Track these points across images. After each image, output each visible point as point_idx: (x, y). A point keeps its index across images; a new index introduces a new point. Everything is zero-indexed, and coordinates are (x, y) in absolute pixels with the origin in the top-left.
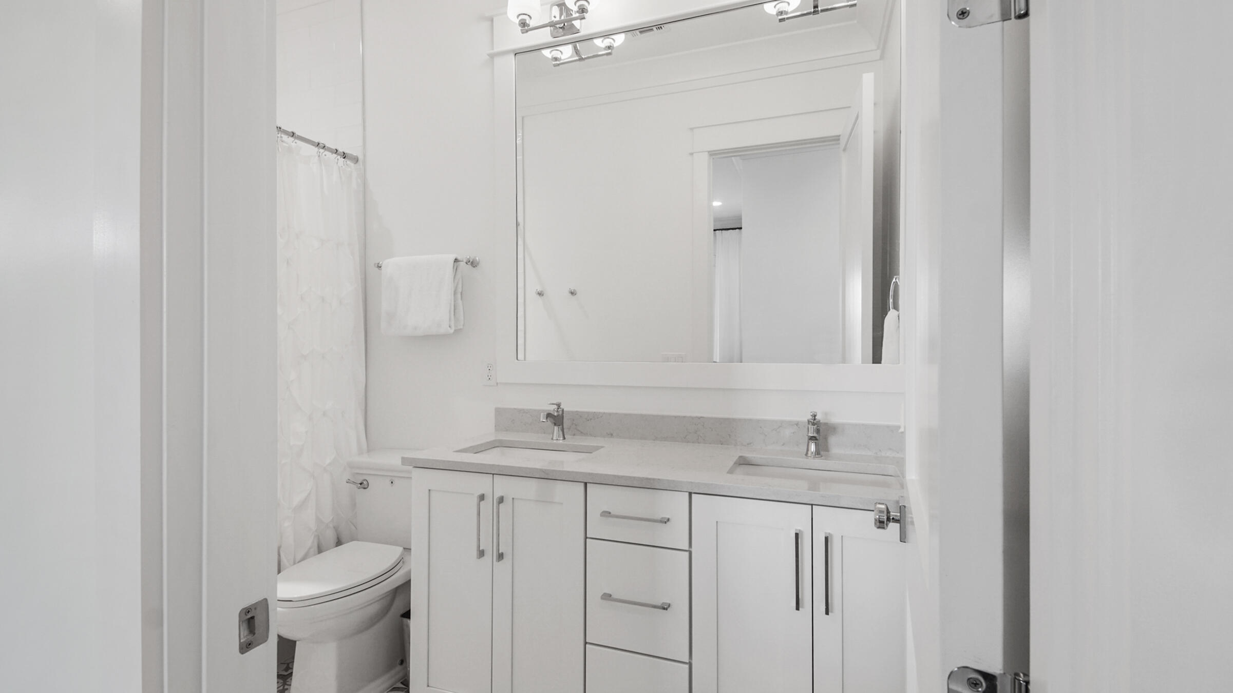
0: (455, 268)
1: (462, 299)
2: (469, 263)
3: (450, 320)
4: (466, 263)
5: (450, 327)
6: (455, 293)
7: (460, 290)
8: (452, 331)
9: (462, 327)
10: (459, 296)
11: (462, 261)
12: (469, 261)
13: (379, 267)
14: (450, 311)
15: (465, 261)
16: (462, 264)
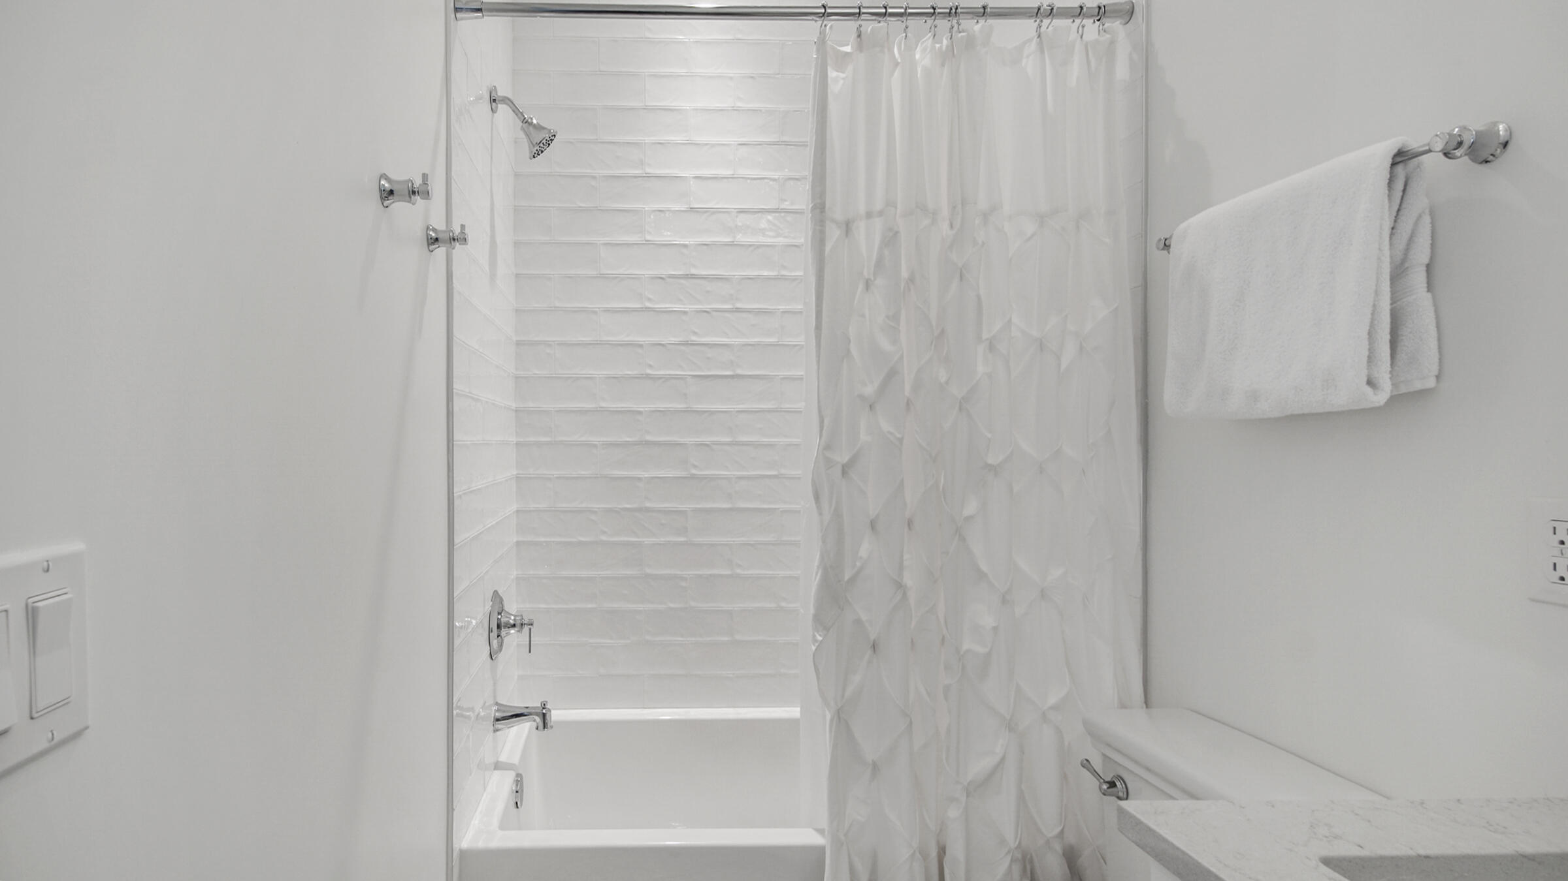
0: (1399, 185)
1: (1430, 287)
2: (1458, 153)
3: (1371, 359)
4: (1446, 154)
5: (1370, 383)
6: (1398, 273)
7: (1421, 255)
8: (1380, 398)
9: (1431, 383)
10: (1418, 278)
11: (1430, 151)
12: (1460, 144)
13: (1167, 246)
14: (1371, 334)
15: (1439, 146)
16: (1433, 163)
